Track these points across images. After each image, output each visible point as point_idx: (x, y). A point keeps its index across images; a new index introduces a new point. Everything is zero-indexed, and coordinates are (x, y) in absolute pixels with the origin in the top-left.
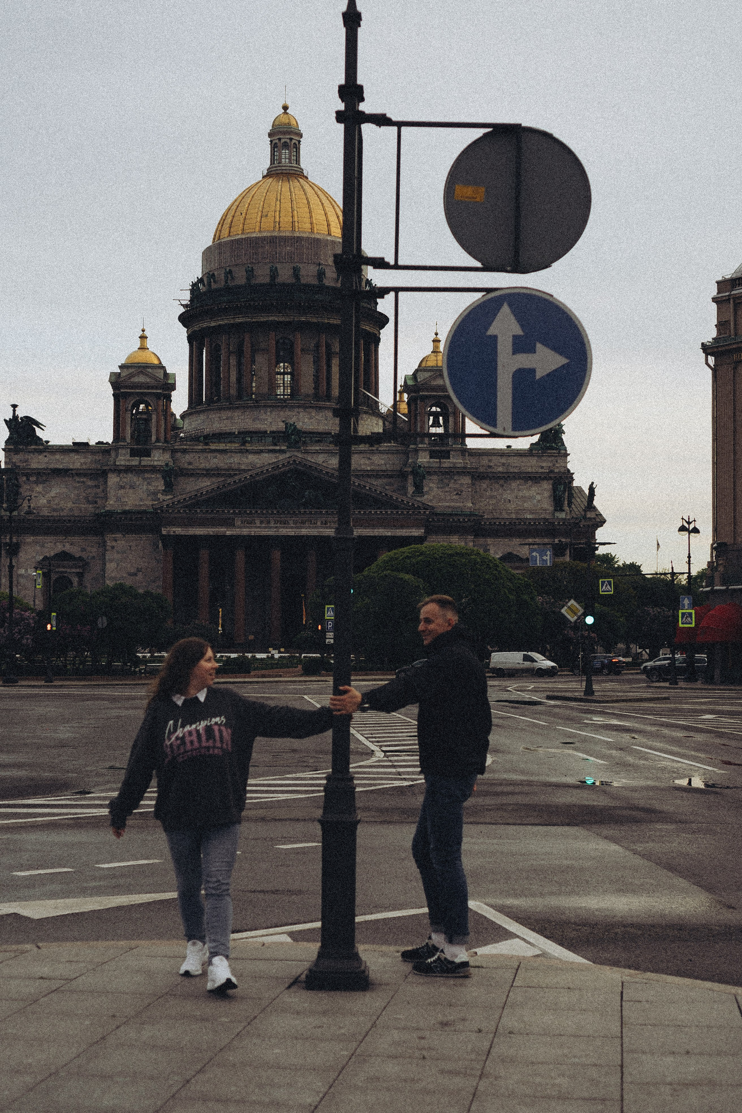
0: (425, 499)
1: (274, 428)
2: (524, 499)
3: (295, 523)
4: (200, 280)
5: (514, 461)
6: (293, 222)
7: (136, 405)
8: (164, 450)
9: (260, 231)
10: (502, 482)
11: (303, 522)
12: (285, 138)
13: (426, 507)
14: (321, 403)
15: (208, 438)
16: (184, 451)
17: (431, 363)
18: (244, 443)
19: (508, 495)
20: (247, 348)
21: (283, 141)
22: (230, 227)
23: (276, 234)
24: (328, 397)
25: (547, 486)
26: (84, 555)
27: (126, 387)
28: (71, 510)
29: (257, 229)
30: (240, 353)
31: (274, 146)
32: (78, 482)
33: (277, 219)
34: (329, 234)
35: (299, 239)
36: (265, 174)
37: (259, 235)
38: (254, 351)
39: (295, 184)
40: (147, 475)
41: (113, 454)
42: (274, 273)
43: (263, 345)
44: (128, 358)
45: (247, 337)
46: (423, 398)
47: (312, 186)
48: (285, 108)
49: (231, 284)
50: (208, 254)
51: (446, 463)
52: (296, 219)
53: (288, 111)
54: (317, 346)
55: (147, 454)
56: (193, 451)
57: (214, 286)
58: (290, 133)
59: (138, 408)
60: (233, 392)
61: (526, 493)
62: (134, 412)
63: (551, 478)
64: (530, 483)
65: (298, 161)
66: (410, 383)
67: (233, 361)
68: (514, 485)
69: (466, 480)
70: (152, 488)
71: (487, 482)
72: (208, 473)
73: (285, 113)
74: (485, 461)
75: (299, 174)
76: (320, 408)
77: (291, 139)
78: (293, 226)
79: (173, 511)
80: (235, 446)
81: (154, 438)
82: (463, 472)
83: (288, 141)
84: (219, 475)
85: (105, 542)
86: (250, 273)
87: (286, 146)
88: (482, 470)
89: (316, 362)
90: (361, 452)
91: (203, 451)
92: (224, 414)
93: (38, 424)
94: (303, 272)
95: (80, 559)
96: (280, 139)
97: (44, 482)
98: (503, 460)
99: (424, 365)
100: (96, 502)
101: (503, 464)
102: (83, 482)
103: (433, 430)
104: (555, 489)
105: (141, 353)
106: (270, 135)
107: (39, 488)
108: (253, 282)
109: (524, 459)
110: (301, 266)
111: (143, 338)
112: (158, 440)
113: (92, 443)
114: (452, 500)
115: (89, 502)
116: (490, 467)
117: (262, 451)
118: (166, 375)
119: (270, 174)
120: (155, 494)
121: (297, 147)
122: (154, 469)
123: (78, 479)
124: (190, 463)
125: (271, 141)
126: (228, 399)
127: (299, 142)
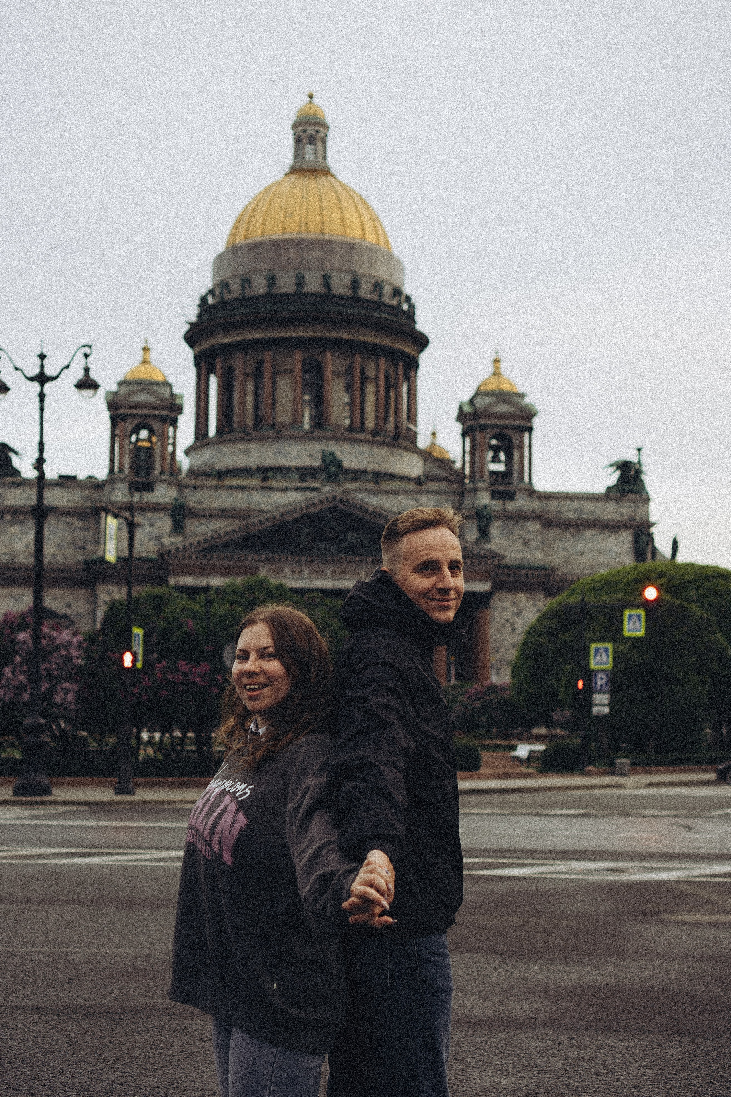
0: (492, 546)
1: (300, 463)
2: (601, 551)
3: (334, 573)
4: (211, 292)
5: (588, 507)
6: (322, 223)
7: (136, 430)
8: (171, 484)
9: (283, 233)
10: (573, 530)
11: (344, 573)
12: (311, 130)
13: (494, 556)
14: (354, 436)
15: (221, 474)
16: (194, 487)
17: (492, 386)
18: (265, 479)
19: (580, 546)
20: (267, 369)
21: (309, 132)
22: (247, 229)
23: (303, 235)
24: (362, 428)
25: (626, 537)
26: (69, 612)
27: (124, 406)
28: (54, 556)
29: (280, 231)
30: (258, 375)
31: (298, 140)
32: (64, 523)
33: (303, 220)
34: (364, 239)
35: (329, 243)
36: (287, 170)
37: (282, 237)
38: (275, 373)
39: (323, 181)
40: (149, 515)
41: (107, 488)
42: (300, 281)
43: (285, 367)
44: (129, 373)
45: (268, 356)
46: (484, 428)
47: (342, 185)
48: (311, 97)
49: (248, 293)
50: (220, 261)
51: (511, 506)
52: (326, 220)
53: (314, 100)
54: (351, 368)
55: (149, 487)
56: (203, 487)
57: (227, 297)
58: (315, 124)
59: (138, 434)
60: (250, 422)
61: (604, 545)
62: (134, 438)
63: (631, 527)
64: (606, 533)
65: (324, 158)
66: (467, 409)
67: (250, 385)
68: (588, 533)
69: (534, 526)
70: (155, 531)
71: (556, 530)
72: (223, 514)
73: (311, 102)
74: (552, 506)
75: (326, 172)
76: (353, 441)
77: (318, 132)
78: (322, 228)
79: (184, 556)
80: (255, 482)
81: (158, 469)
82: (533, 516)
83: (314, 133)
84: (235, 517)
85: (95, 596)
86: (272, 280)
87: (312, 140)
88: (551, 516)
89: (349, 388)
90: (406, 492)
91: (216, 487)
92: (240, 446)
93: (16, 453)
94: (334, 282)
95: (65, 616)
96: (304, 131)
97: (21, 523)
98: (577, 504)
99: (483, 388)
100: (84, 548)
101: (575, 510)
102: (70, 524)
103: (495, 467)
104: (636, 540)
105: (143, 367)
106: (294, 126)
107: (15, 530)
108: (276, 291)
109: (601, 504)
110: (333, 274)
111: (146, 349)
112: (162, 472)
113: (82, 476)
114: (518, 551)
115: (77, 548)
116: (561, 513)
117: (287, 489)
118: (172, 395)
119: (293, 171)
120: (159, 537)
121: (324, 142)
122: (157, 507)
123: (63, 519)
124: (201, 502)
125: (295, 134)
126: (244, 429)
127: (326, 135)
